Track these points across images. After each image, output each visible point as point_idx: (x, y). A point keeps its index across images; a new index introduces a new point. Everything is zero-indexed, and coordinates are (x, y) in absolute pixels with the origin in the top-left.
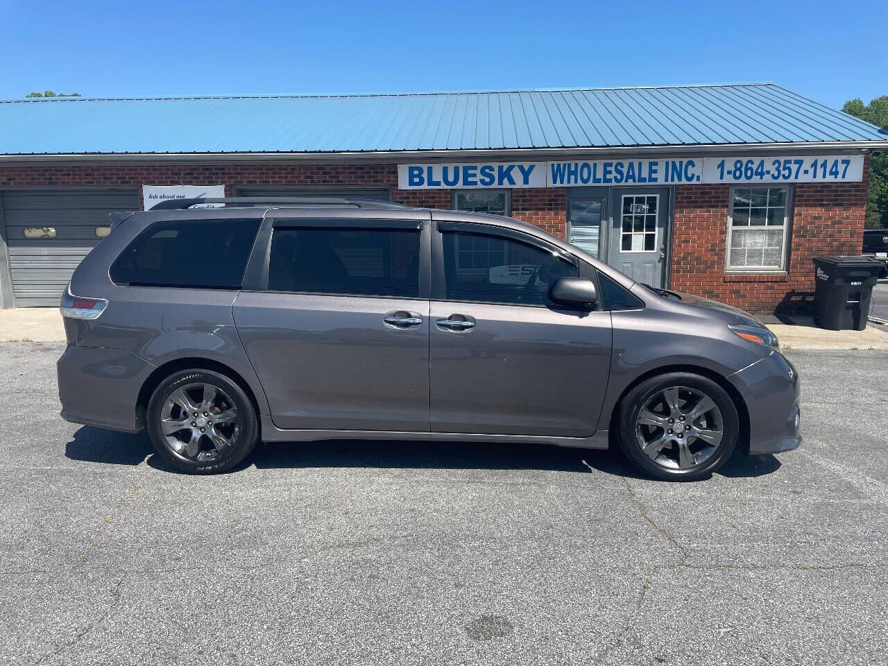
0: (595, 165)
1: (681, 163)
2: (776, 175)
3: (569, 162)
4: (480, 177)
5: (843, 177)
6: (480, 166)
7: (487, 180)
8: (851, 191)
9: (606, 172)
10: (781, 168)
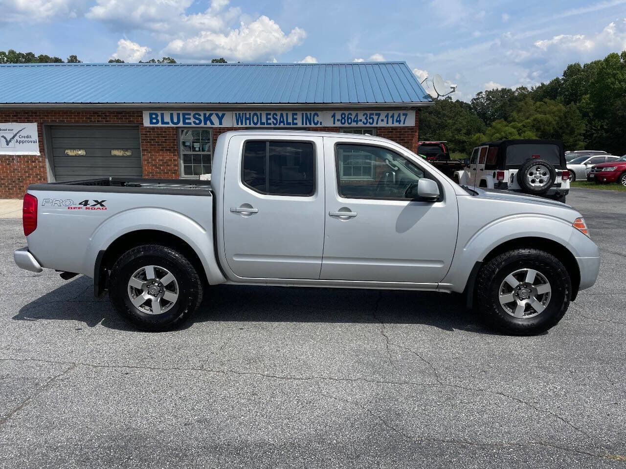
0: (261, 114)
1: (310, 114)
2: (365, 122)
3: (246, 112)
4: (192, 120)
5: (404, 123)
6: (192, 113)
7: (197, 122)
8: (409, 132)
9: (268, 119)
10: (368, 118)
